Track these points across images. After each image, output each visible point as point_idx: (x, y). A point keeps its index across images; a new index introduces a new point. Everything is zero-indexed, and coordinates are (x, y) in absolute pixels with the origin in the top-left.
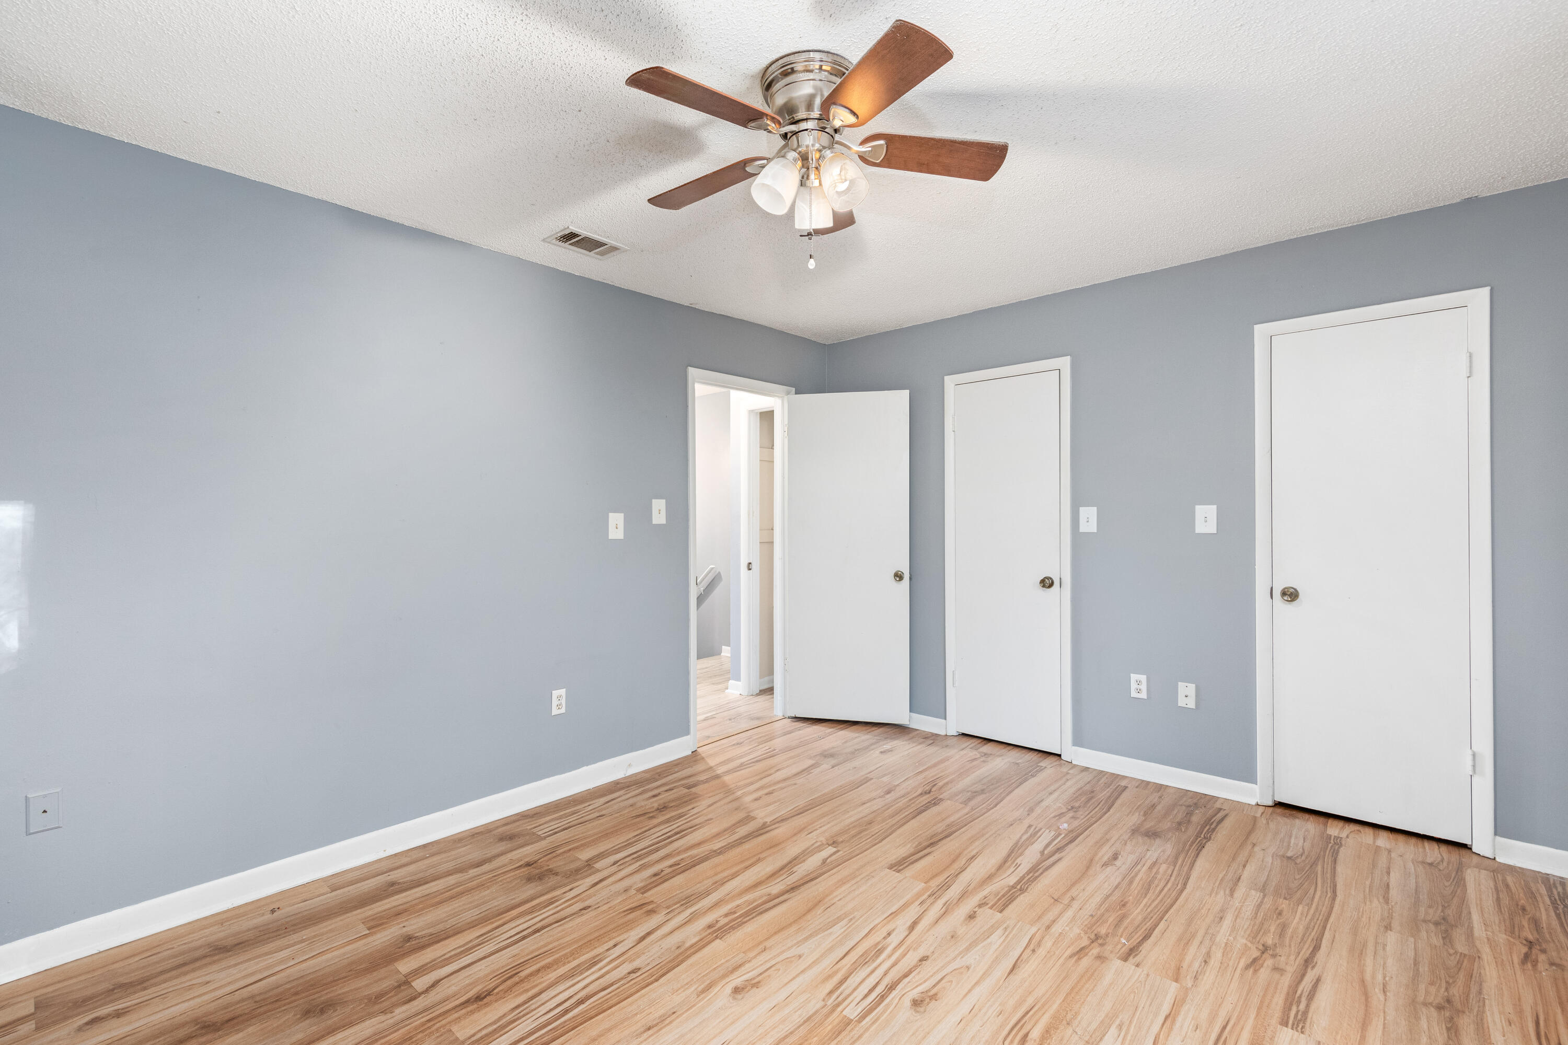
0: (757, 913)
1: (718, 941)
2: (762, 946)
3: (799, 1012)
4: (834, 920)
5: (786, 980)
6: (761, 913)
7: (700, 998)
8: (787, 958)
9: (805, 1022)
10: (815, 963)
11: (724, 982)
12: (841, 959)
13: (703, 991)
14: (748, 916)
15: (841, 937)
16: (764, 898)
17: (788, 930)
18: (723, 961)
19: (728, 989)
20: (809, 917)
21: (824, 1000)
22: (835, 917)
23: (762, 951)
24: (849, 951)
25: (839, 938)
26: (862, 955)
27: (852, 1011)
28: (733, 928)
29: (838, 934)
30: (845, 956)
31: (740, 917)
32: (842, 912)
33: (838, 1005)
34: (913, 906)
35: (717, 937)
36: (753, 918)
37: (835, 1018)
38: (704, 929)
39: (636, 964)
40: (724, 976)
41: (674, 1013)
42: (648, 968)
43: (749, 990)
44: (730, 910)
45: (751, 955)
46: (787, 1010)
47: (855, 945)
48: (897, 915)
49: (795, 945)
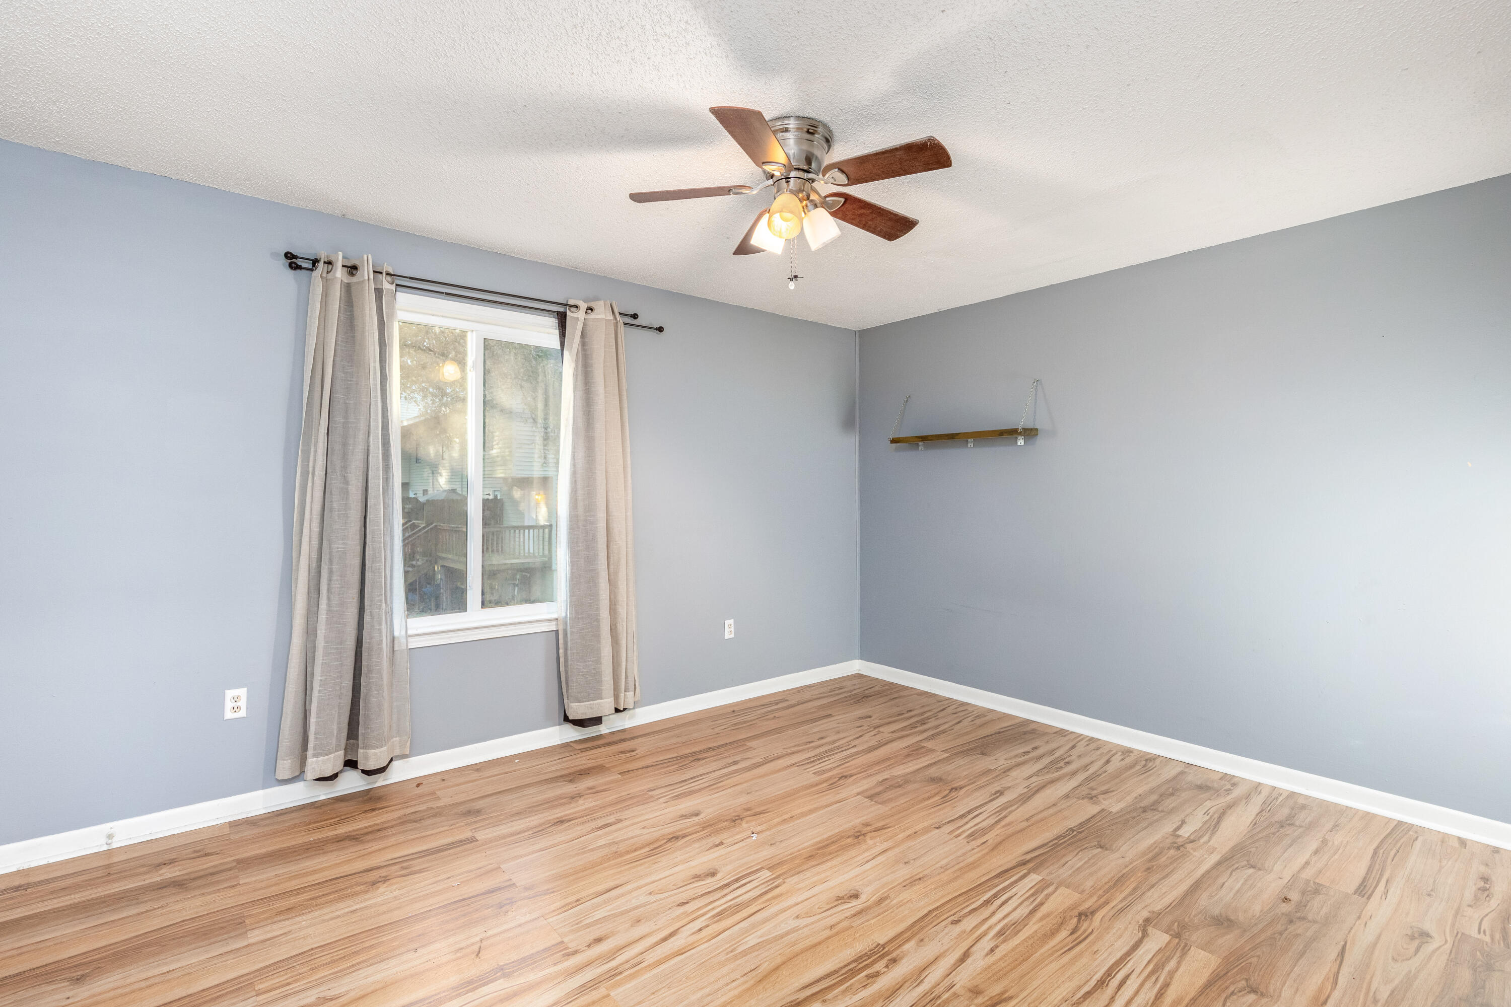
0: (841, 973)
1: (882, 942)
2: (834, 931)
3: (805, 877)
4: (751, 953)
5: (813, 899)
6: (835, 972)
7: (887, 894)
8: (810, 917)
9: (802, 871)
10: (784, 910)
11: (868, 903)
12: (759, 910)
13: (885, 898)
14: (850, 970)
15: (751, 932)
16: (830, 996)
17: (806, 945)
18: (873, 921)
19: (863, 898)
20: (779, 960)
21: (784, 883)
22: (748, 956)
23: (834, 925)
24: (749, 917)
25: (754, 931)
26: (738, 912)
27: (766, 874)
28: (866, 956)
29: (752, 936)
30: (755, 913)
31: (860, 969)
32: (738, 962)
33: (774, 878)
34: (651, 961)
35: (884, 946)
36: (845, 966)
37: (779, 871)
38: (902, 958)
39: (958, 929)
40: (869, 908)
41: (905, 886)
42: (943, 923)
43: (846, 895)
44: (875, 982)
45: (845, 924)
46: (815, 879)
47: (739, 923)
48: (679, 950)
49: (801, 929)
